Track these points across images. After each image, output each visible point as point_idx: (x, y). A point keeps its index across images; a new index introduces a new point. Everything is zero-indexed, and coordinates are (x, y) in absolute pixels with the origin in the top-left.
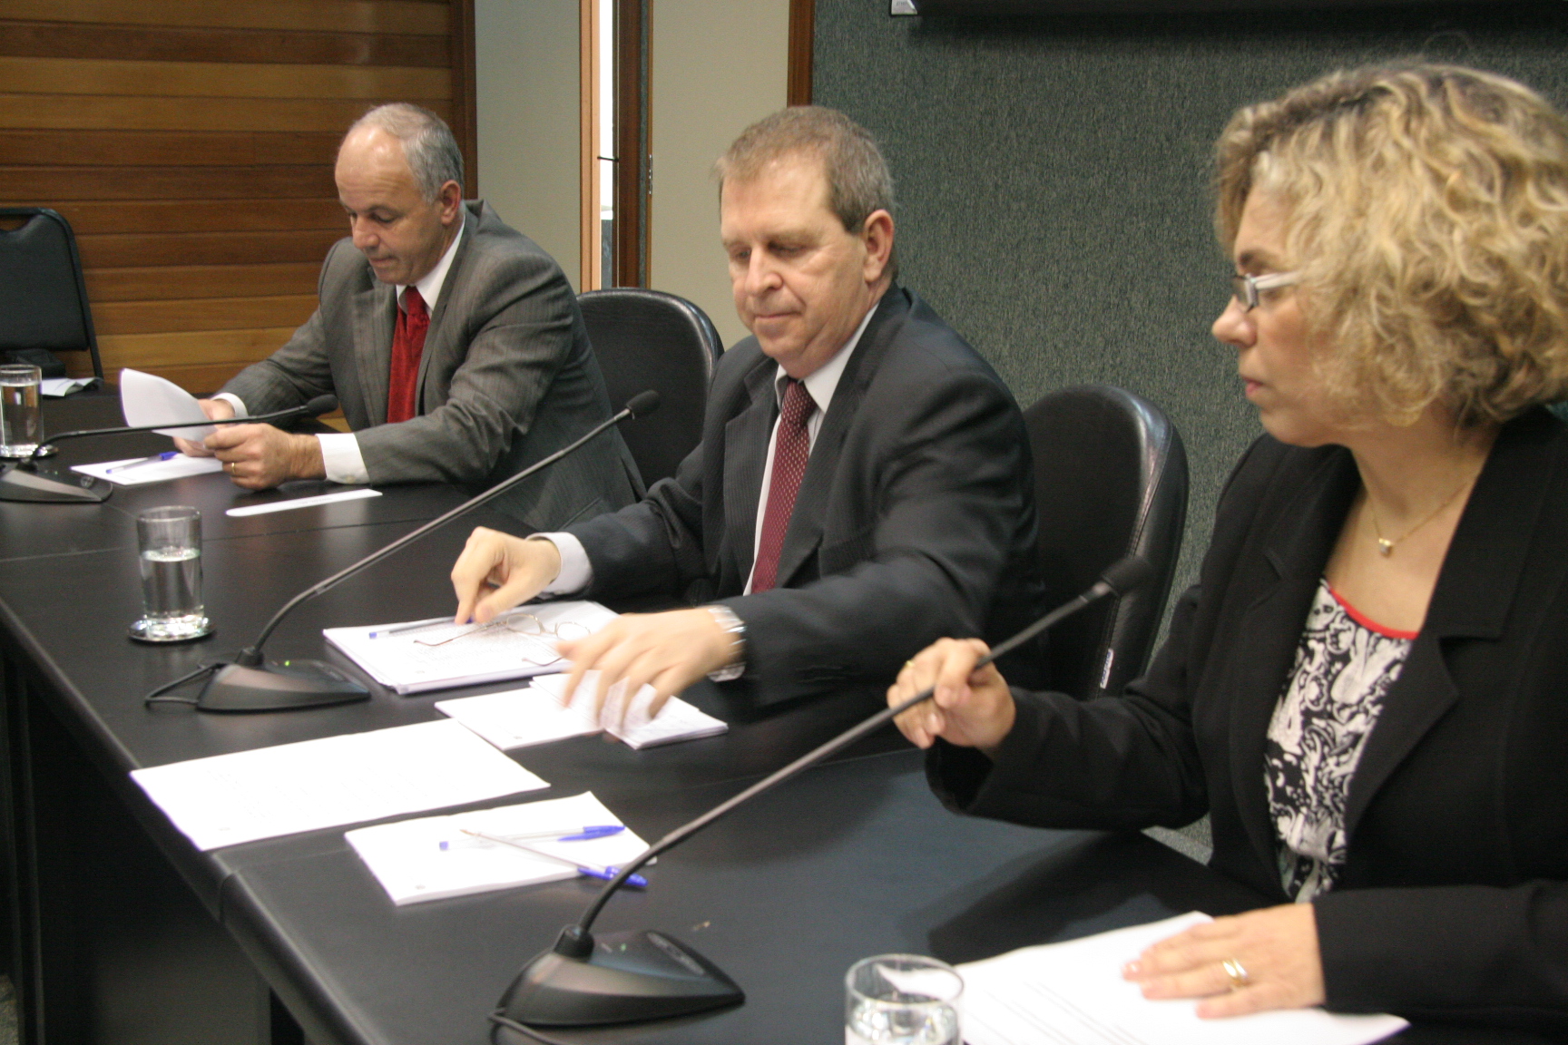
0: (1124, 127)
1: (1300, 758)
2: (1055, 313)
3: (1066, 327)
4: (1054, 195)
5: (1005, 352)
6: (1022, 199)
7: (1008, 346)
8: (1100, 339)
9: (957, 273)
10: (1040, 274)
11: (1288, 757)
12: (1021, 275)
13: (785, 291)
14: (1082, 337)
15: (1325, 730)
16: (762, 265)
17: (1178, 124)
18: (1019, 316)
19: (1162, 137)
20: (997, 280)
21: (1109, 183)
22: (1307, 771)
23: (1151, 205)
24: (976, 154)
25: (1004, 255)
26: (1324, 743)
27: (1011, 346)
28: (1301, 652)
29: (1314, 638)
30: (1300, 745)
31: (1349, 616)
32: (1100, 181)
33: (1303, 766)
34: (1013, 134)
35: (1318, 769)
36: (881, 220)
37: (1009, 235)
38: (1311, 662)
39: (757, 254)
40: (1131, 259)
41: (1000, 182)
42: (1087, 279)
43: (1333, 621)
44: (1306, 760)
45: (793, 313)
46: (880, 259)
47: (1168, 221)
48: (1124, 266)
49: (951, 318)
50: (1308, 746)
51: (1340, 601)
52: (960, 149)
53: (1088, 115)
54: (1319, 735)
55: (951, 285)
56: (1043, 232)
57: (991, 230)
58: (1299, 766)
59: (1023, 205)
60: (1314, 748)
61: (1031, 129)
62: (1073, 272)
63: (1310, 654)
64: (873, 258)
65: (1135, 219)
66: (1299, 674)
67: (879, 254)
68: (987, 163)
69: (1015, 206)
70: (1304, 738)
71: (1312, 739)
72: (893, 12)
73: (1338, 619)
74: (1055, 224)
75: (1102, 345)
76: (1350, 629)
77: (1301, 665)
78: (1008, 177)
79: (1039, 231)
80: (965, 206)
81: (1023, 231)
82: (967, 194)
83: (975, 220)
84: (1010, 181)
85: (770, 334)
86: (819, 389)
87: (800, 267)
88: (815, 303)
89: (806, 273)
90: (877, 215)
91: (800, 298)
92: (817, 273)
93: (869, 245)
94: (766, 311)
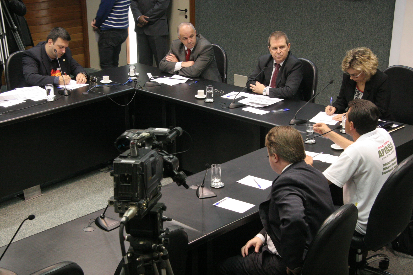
0: (269, 5)
2: (256, 35)
3: (258, 38)
4: (255, 15)
5: (245, 42)
6: (248, 15)
7: (245, 41)
8: (265, 40)
9: (233, 28)
10: (252, 29)
12: (248, 29)
13: (282, 53)
14: (262, 40)
16: (279, 50)
17: (280, 5)
18: (248, 36)
19: (277, 7)
20: (242, 29)
21: (266, 14)
23: (275, 18)
25: (244, 25)
27: (246, 41)
31: (359, 90)
32: (264, 13)
34: (245, 4)
36: (289, 44)
37: (245, 21)
39: (278, 48)
40: (271, 27)
41: (242, 12)
42: (262, 30)
47: (279, 21)
48: (270, 28)
49: (232, 36)
53: (261, 2)
55: (232, 30)
57: (241, 20)
62: (259, 28)
65: (272, 20)
68: (239, 8)
69: (246, 17)
74: (255, 20)
75: (266, 41)
78: (244, 11)
79: (251, 21)
80: (234, 16)
81: (248, 21)
82: (235, 14)
83: (237, 18)
84: (245, 12)
85: (279, 58)
86: (281, 64)
87: (283, 50)
88: (285, 54)
89: (284, 51)
90: (289, 43)
91: (283, 54)
92: (285, 51)
93: (288, 47)
94: (279, 55)
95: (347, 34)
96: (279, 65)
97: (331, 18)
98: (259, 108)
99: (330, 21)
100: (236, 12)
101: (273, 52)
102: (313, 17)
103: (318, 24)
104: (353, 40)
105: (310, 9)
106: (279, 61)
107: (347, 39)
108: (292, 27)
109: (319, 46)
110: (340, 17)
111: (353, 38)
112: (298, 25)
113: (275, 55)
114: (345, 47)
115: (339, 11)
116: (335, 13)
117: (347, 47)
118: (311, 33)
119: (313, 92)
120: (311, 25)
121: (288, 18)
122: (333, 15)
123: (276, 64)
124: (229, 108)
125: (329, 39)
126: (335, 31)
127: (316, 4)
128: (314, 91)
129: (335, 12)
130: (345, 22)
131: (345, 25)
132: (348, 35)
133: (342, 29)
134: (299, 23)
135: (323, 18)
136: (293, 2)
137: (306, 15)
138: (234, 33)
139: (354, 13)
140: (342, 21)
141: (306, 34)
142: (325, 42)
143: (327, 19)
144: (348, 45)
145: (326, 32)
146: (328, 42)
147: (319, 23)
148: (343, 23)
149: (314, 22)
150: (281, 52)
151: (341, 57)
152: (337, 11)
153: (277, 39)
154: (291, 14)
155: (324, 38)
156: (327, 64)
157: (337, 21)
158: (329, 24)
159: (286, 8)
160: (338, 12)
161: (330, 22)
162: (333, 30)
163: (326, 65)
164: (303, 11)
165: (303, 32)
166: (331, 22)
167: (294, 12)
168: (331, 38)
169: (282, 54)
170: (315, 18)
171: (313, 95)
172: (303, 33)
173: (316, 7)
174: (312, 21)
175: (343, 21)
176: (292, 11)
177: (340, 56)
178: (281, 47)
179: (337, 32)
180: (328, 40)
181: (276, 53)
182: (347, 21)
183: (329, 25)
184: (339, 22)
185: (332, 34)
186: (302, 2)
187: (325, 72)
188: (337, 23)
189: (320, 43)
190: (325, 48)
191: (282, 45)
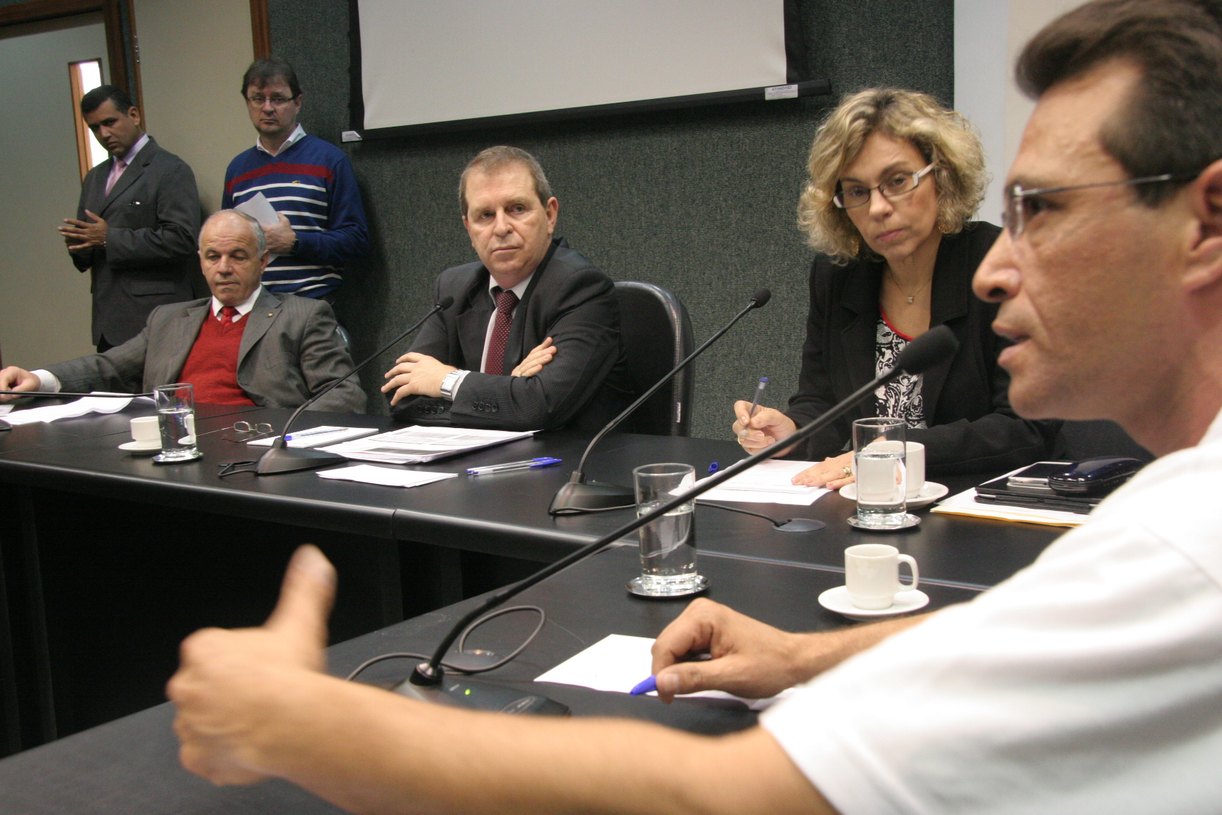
1: (886, 401)
11: (881, 401)
13: (515, 234)
15: (896, 388)
16: (504, 219)
22: (889, 407)
24: (409, 219)
26: (896, 394)
28: (877, 354)
29: (884, 347)
30: (885, 395)
31: (899, 336)
33: (888, 406)
34: (434, 204)
35: (894, 406)
36: (553, 202)
38: (883, 358)
39: (500, 213)
41: (428, 233)
43: (893, 339)
44: (889, 402)
45: (519, 247)
46: (552, 223)
50: (889, 395)
51: (893, 329)
52: (397, 217)
54: (894, 390)
56: (461, 257)
58: (886, 404)
59: (446, 243)
60: (892, 397)
61: (446, 199)
63: (883, 354)
64: (550, 223)
66: (878, 362)
67: (552, 220)
68: (417, 222)
69: (440, 245)
70: (886, 392)
71: (890, 392)
72: (344, 141)
73: (895, 338)
74: (470, 252)
76: (902, 342)
77: (878, 359)
78: (433, 229)
79: (459, 257)
80: (405, 250)
81: (448, 258)
82: (405, 243)
83: (413, 257)
84: (435, 231)
85: (504, 259)
86: (519, 292)
87: (522, 222)
88: (530, 240)
89: (526, 224)
90: (552, 198)
91: (523, 238)
92: (532, 224)
93: (549, 215)
94: (504, 245)
95: (785, 246)
96: (512, 293)
97: (721, 199)
98: (411, 466)
99: (720, 209)
100: (409, 236)
101: (477, 234)
102: (662, 206)
103: (680, 228)
104: (806, 262)
105: (647, 180)
106: (506, 272)
107: (786, 263)
108: (593, 255)
109: (691, 302)
110: (754, 190)
111: (807, 257)
112: (610, 242)
113: (486, 246)
114: (780, 293)
115: (746, 167)
116: (735, 176)
117: (788, 293)
118: (658, 263)
119: (676, 410)
120: (655, 235)
121: (577, 223)
122: (726, 186)
123: (497, 290)
124: (257, 474)
125: (723, 272)
126: (741, 242)
127: (664, 157)
128: (679, 404)
129: (733, 174)
130: (774, 202)
131: (773, 213)
132: (787, 250)
133: (765, 231)
134: (614, 235)
135: (694, 201)
136: (588, 166)
137: (636, 201)
138: (409, 307)
139: (801, 167)
140: (763, 202)
141: (640, 268)
142: (708, 287)
143: (709, 205)
144: (791, 285)
145: (710, 249)
146: (720, 284)
147: (682, 224)
148: (765, 209)
149: (664, 222)
150: (515, 229)
151: (769, 333)
152: (740, 170)
153: (492, 170)
154: (584, 209)
155: (704, 274)
156: (723, 365)
157: (742, 206)
158: (716, 220)
159: (565, 191)
160: (742, 171)
161: (721, 211)
162: (732, 241)
163: (721, 369)
164: (622, 190)
165: (629, 264)
166: (723, 212)
167: (595, 200)
168: (727, 269)
169: (515, 239)
170: (667, 208)
171: (679, 421)
172: (628, 266)
173: (665, 168)
174: (656, 222)
175: (766, 202)
176: (588, 196)
177: (768, 328)
178: (514, 207)
179: (750, 242)
180: (718, 278)
181: (493, 234)
182: (781, 199)
183: (717, 223)
184: (750, 206)
185: (731, 256)
186: (618, 161)
187: (719, 395)
188: (744, 213)
189: (691, 292)
190: (712, 308)
191: (513, 198)
